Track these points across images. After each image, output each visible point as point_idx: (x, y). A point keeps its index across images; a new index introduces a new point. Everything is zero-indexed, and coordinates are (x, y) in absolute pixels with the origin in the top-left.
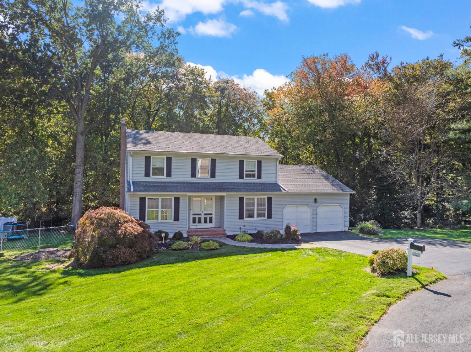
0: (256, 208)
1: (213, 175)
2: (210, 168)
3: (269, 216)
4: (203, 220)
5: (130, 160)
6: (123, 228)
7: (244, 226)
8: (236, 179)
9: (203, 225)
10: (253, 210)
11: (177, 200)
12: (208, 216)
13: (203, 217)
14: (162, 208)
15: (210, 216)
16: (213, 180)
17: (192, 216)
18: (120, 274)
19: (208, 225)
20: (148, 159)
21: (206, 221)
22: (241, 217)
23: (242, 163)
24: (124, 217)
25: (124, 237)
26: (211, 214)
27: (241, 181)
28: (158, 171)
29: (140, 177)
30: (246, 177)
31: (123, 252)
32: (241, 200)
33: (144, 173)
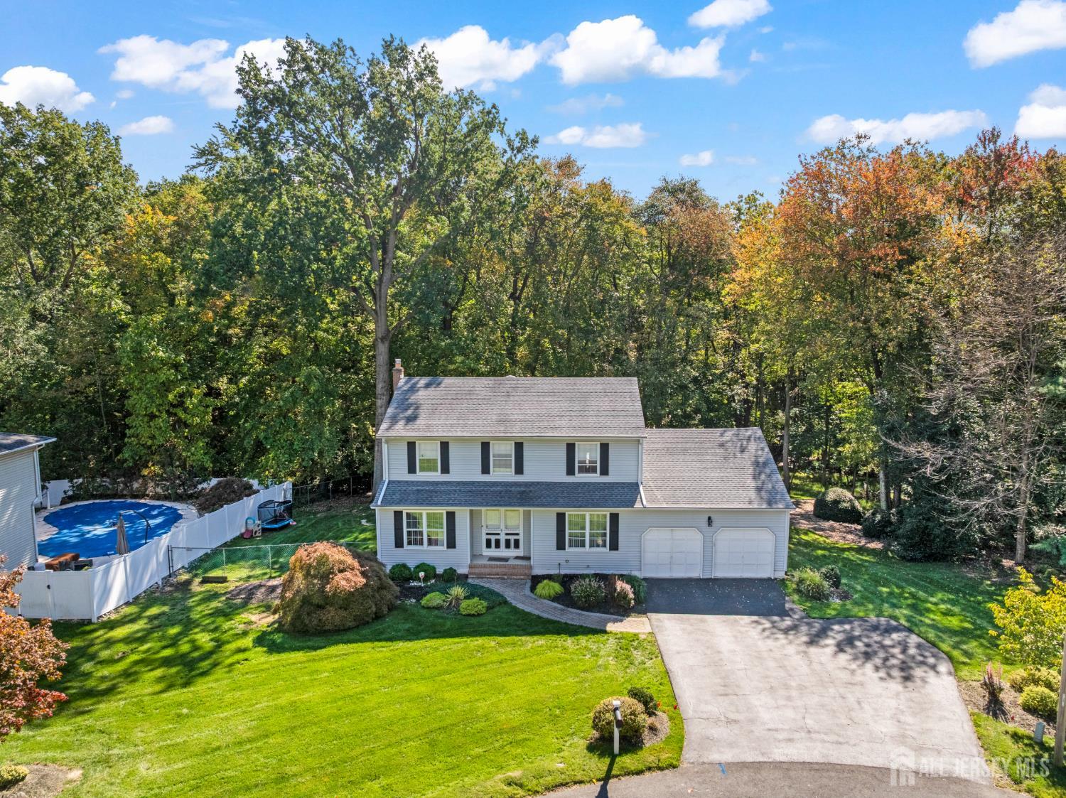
0: (587, 532)
1: (519, 470)
2: (513, 459)
3: (614, 546)
4: (503, 543)
5: (385, 447)
6: (334, 581)
7: (567, 561)
8: (560, 476)
9: (503, 552)
10: (583, 535)
11: (451, 516)
12: (512, 538)
13: (503, 538)
14: (429, 526)
15: (516, 537)
16: (519, 478)
17: (484, 538)
18: (314, 653)
19: (512, 552)
20: (411, 446)
21: (508, 546)
22: (560, 546)
23: (571, 448)
24: (341, 562)
25: (334, 594)
26: (517, 534)
27: (570, 479)
28: (429, 465)
29: (401, 474)
30: (579, 472)
31: (332, 616)
32: (561, 517)
33: (406, 467)
